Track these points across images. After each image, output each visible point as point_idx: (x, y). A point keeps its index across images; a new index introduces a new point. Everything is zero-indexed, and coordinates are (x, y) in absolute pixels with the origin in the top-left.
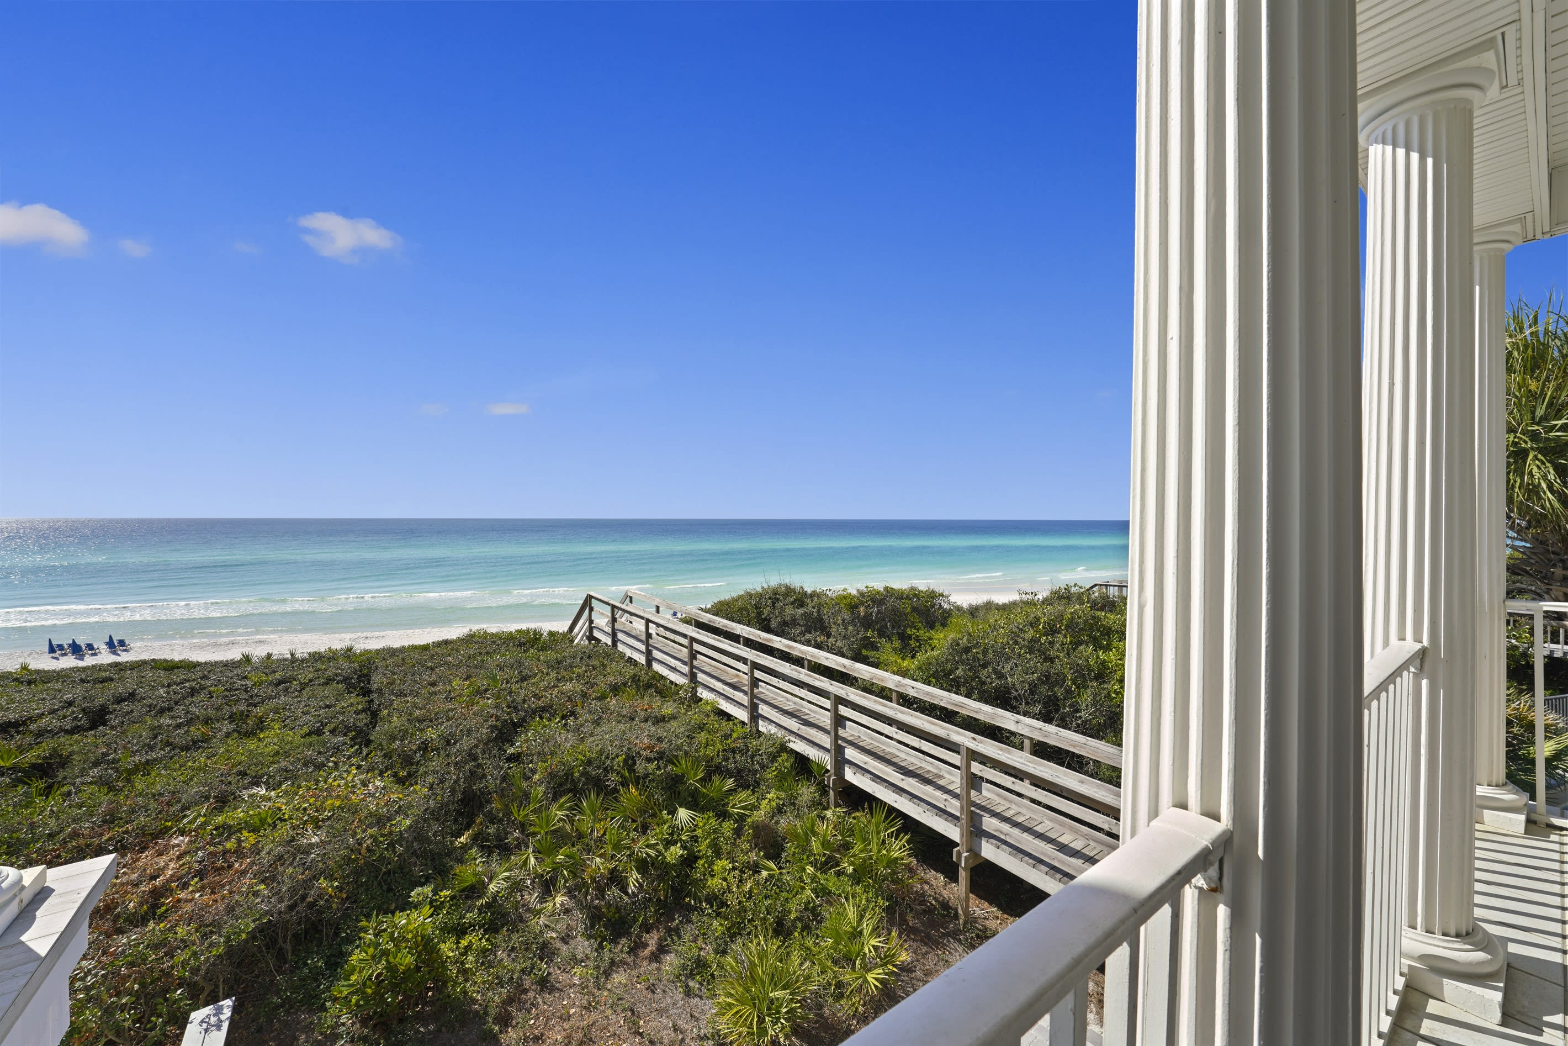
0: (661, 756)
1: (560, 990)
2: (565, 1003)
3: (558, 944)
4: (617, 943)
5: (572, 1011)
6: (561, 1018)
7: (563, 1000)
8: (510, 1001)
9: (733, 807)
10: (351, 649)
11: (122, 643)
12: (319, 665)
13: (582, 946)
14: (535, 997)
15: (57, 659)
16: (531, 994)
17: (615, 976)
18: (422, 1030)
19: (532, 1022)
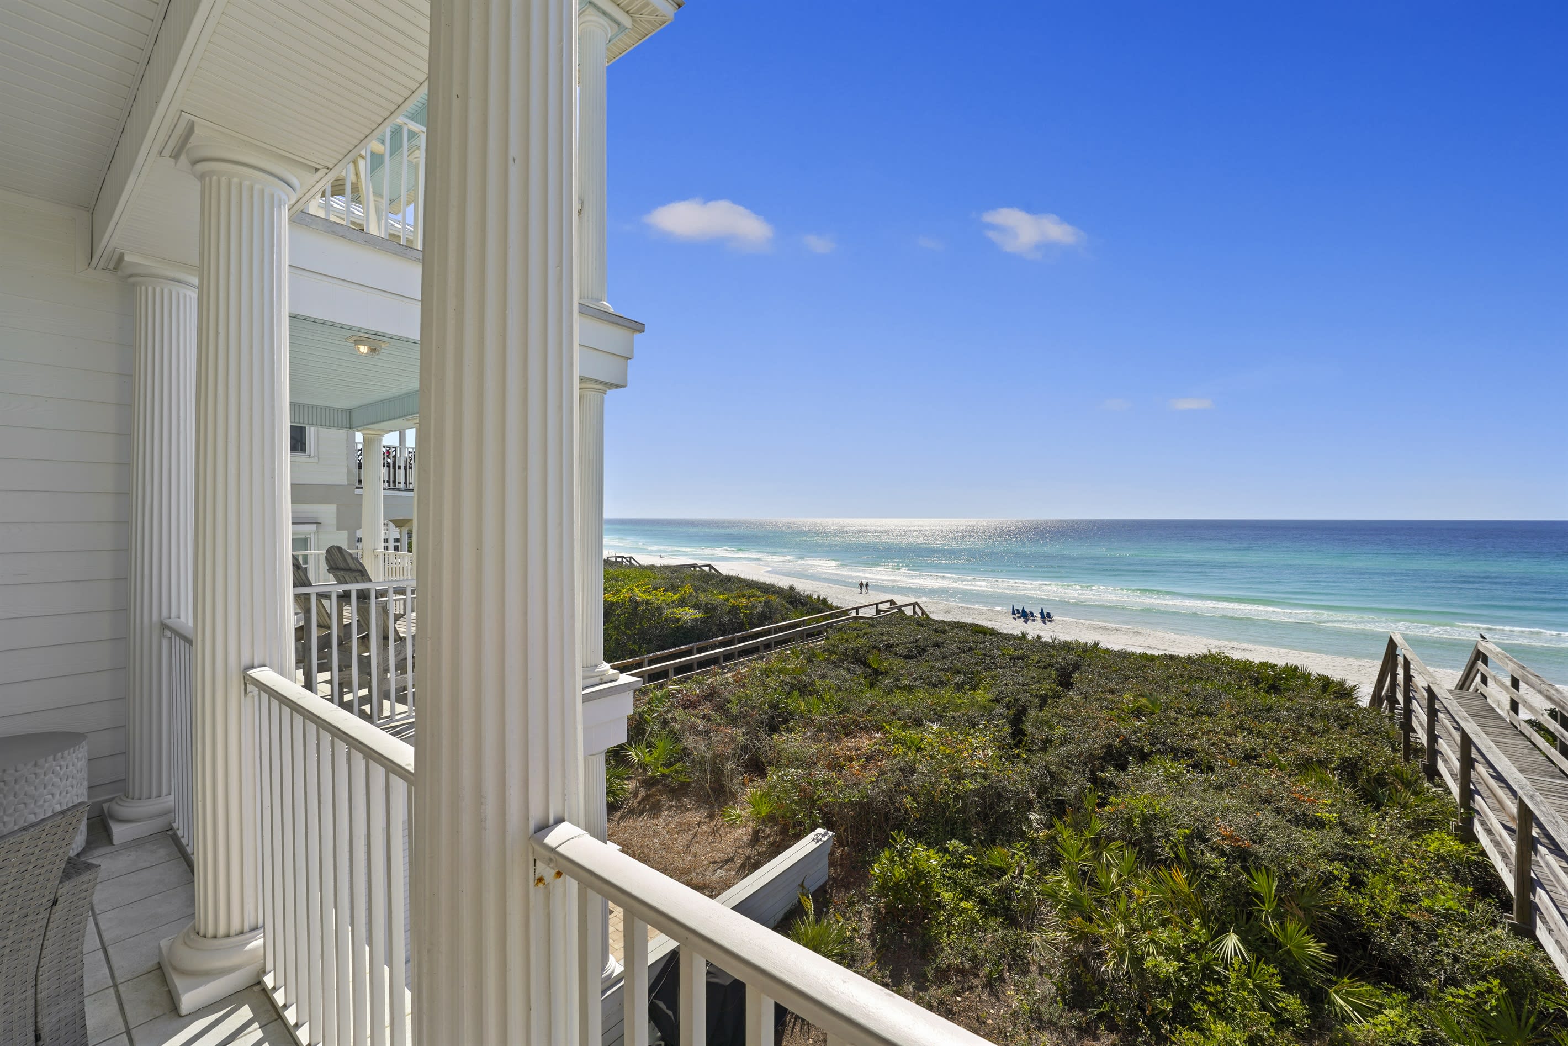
0: (1243, 856)
1: (998, 999)
2: (992, 1011)
3: (1034, 969)
4: (1070, 1010)
5: (990, 1022)
6: (978, 1017)
7: (993, 1008)
8: (960, 971)
9: (1336, 992)
10: (1098, 645)
11: (1049, 614)
12: (1053, 652)
13: (1046, 987)
14: (977, 986)
15: (1015, 619)
16: (977, 982)
17: (1046, 1034)
18: (905, 938)
19: (959, 999)
